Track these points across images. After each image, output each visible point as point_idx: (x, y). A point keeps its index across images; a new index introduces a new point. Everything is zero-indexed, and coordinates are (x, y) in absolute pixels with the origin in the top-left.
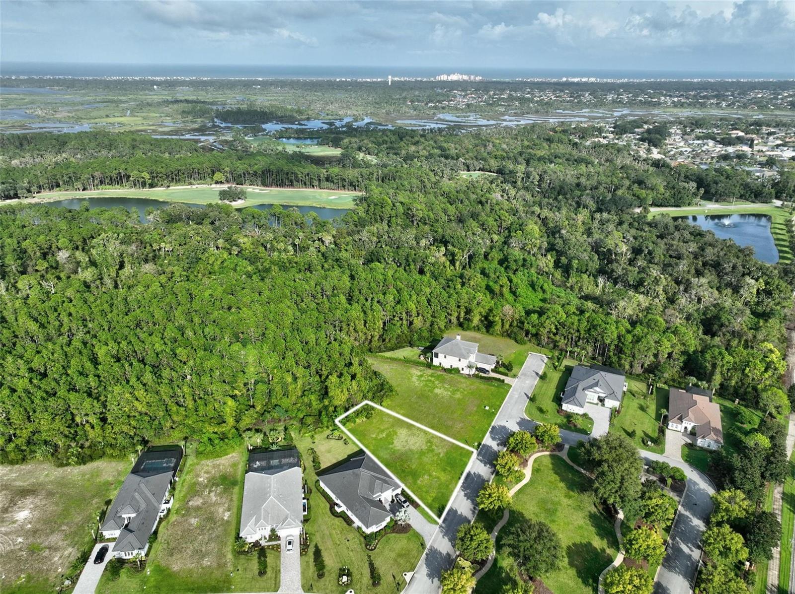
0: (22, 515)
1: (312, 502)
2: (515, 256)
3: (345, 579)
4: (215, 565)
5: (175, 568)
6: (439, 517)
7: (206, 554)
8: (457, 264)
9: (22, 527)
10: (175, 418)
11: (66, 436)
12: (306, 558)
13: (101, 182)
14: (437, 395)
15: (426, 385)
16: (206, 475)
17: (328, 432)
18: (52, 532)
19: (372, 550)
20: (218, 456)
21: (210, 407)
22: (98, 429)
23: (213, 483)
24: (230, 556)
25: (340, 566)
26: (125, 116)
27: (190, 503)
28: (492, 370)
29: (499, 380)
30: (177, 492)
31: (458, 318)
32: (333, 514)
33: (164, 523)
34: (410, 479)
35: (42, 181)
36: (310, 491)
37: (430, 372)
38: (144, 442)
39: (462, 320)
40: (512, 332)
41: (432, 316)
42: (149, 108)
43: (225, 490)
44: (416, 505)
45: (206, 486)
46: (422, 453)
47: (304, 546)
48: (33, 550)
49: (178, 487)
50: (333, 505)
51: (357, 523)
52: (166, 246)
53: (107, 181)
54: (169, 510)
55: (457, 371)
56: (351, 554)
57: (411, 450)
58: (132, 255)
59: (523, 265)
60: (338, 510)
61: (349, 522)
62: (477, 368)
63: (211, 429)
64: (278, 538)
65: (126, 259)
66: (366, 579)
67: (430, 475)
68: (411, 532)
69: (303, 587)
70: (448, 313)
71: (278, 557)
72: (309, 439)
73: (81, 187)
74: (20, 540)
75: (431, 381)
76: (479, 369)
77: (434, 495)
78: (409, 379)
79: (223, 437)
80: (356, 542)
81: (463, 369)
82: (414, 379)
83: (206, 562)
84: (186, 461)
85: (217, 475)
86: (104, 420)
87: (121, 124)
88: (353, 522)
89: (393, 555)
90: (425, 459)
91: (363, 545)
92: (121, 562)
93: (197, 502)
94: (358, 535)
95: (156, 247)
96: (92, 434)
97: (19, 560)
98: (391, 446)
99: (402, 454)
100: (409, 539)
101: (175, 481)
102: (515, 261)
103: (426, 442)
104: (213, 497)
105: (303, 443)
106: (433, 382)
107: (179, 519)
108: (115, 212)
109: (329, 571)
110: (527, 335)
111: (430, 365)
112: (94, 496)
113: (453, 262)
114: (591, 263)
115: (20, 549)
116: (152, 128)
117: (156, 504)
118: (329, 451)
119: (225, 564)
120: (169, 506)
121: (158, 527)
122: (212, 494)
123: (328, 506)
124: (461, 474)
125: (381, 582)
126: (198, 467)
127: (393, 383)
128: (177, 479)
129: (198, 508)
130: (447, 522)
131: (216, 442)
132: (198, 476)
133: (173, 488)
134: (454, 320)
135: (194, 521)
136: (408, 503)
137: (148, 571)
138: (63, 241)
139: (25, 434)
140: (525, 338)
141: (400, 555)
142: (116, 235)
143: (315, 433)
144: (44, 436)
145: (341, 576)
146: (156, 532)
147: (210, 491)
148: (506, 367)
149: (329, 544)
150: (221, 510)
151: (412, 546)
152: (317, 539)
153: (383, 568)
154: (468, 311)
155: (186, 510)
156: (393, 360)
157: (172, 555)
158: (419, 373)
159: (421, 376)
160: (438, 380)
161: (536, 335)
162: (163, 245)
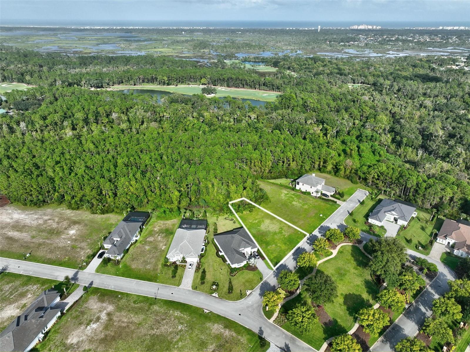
0: (72, 232)
1: (208, 248)
2: (367, 133)
3: (214, 287)
4: (152, 269)
5: (133, 267)
6: (275, 266)
7: (150, 263)
8: (329, 136)
9: (71, 237)
10: (150, 198)
11: (97, 200)
12: (198, 274)
13: (143, 81)
14: (293, 205)
15: (289, 199)
16: (159, 228)
17: (226, 216)
18: (83, 241)
19: (233, 276)
20: (167, 220)
21: (167, 195)
22: (112, 199)
23: (161, 232)
24: (160, 266)
25: (214, 280)
26: (164, 48)
27: (148, 239)
28: (331, 196)
29: (333, 201)
30: (142, 233)
31: (319, 165)
32: (217, 256)
33: (133, 246)
34: (264, 245)
35: (115, 80)
36: (208, 243)
37: (293, 192)
38: (133, 208)
39: (321, 167)
40: (350, 176)
41: (302, 162)
42: (177, 44)
43: (166, 236)
44: (263, 258)
45: (157, 233)
46: (275, 233)
47: (198, 268)
48: (73, 248)
49: (144, 231)
50: (218, 251)
51: (229, 262)
52: (167, 115)
53: (146, 80)
54: (136, 241)
55: (309, 193)
56: (221, 276)
57: (269, 231)
58: (148, 118)
59: (371, 139)
60: (221, 254)
61: (224, 260)
62: (322, 193)
63: (166, 206)
64: (186, 262)
65: (145, 120)
66: (226, 289)
67: (276, 245)
68: (257, 271)
69: (192, 287)
70: (312, 162)
71: (184, 271)
72: (215, 218)
73: (133, 83)
74: (69, 242)
75: (292, 197)
76: (322, 194)
77: (275, 255)
78: (280, 195)
79: (171, 210)
80: (225, 271)
81: (313, 193)
82: (283, 195)
83: (148, 267)
84: (151, 219)
85: (164, 228)
86: (115, 195)
87: (161, 52)
88: (227, 261)
89: (243, 280)
90: (276, 237)
91: (229, 273)
92: (109, 260)
93: (151, 239)
94: (227, 267)
95: (161, 115)
96: (109, 200)
97: (67, 250)
98: (259, 227)
99: (264, 232)
100: (254, 274)
101: (143, 228)
102: (366, 137)
103: (279, 228)
104: (159, 238)
105: (211, 220)
106: (293, 198)
107: (141, 245)
108: (146, 96)
109: (207, 282)
110: (359, 179)
111: (294, 189)
112: (104, 229)
113: (325, 135)
114: (416, 141)
115: (68, 246)
116: (176, 54)
117: (130, 236)
118: (224, 225)
119: (157, 269)
120: (137, 238)
121: (129, 247)
122: (159, 237)
123: (216, 251)
124: (294, 247)
125: (233, 292)
126: (156, 223)
127: (270, 196)
128: (144, 227)
129: (151, 242)
130: (278, 270)
131: (167, 212)
132: (155, 227)
133: (141, 231)
134: (316, 166)
135: (147, 248)
136: (259, 257)
137: (121, 266)
138: (117, 109)
139: (79, 196)
140: (358, 181)
141: (247, 281)
142: (143, 107)
143: (220, 215)
144: (87, 198)
145: (213, 285)
146: (128, 250)
147: (159, 235)
148: (340, 195)
149: (211, 269)
150: (161, 245)
151: (255, 278)
152: (206, 266)
153: (236, 286)
154: (325, 162)
155: (145, 242)
156: (273, 183)
157: (133, 261)
158: (286, 192)
159: (287, 194)
160: (296, 197)
161: (365, 179)
162: (165, 114)
